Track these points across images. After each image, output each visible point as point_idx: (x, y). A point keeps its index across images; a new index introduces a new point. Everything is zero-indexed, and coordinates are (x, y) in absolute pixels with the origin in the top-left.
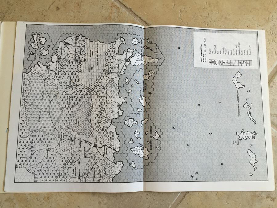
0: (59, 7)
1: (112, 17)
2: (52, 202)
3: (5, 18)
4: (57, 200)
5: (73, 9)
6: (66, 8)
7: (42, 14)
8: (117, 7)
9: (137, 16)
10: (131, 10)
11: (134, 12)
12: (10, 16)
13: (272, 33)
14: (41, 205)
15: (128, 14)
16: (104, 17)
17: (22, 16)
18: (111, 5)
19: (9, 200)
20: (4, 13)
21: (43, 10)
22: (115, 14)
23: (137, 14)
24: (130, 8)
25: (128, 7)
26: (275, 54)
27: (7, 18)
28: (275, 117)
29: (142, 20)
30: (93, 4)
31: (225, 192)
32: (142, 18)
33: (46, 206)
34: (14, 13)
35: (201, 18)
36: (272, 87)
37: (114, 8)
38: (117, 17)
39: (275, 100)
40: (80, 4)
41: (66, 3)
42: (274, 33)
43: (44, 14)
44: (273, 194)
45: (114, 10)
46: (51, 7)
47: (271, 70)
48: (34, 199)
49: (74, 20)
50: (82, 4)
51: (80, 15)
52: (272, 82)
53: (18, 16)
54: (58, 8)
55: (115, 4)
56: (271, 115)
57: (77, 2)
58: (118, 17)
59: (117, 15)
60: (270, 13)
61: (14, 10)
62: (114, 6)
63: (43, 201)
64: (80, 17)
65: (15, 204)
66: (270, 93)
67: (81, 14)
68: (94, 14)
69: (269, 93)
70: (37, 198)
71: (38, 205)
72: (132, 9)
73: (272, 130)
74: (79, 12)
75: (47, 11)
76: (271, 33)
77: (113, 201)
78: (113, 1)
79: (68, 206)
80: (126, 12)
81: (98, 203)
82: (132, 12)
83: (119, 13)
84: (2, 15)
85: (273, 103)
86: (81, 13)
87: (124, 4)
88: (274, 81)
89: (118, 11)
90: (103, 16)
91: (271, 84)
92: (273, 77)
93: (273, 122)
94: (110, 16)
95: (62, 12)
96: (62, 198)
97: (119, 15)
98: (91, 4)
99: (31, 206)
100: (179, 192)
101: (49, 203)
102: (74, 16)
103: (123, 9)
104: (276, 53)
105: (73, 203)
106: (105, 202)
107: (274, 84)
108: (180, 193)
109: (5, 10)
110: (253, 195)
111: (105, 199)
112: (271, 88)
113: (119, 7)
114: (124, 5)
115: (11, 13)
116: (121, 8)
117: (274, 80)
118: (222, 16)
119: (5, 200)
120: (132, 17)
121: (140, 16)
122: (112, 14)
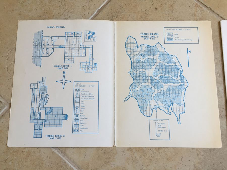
0: (157, 7)
1: (197, 14)
2: (162, 152)
3: (118, 16)
4: (165, 151)
5: (167, 9)
6: (162, 8)
7: (145, 13)
8: (200, 7)
9: (216, 13)
10: (210, 9)
11: (213, 10)
12: (122, 15)
14: (154, 154)
15: (209, 12)
17: (130, 15)
18: (196, 5)
19: (130, 150)
20: (117, 13)
21: (145, 10)
22: (199, 12)
23: (216, 12)
24: (210, 7)
25: (208, 7)
27: (120, 16)
29: (220, 16)
30: (182, 5)
32: (220, 15)
33: (157, 155)
34: (124, 13)
37: (198, 8)
38: (201, 14)
40: (172, 5)
41: (162, 4)
43: (146, 13)
45: (198, 9)
46: (151, 8)
48: (148, 149)
50: (174, 5)
51: (173, 13)
53: (128, 15)
54: (156, 9)
55: (199, 5)
57: (170, 3)
58: (202, 14)
59: (200, 13)
61: (125, 11)
62: (198, 6)
63: (155, 151)
64: (173, 15)
65: (134, 152)
67: (174, 13)
68: (183, 12)
70: (150, 149)
71: (152, 154)
72: (212, 9)
74: (172, 11)
75: (148, 11)
77: (208, 154)
78: (196, 2)
79: (174, 156)
80: (207, 10)
81: (196, 154)
82: (212, 10)
83: (202, 11)
84: (116, 14)
86: (174, 12)
87: (205, 4)
89: (201, 9)
90: (190, 14)
94: (195, 13)
95: (159, 11)
96: (169, 149)
97: (202, 13)
98: (180, 5)
99: (147, 155)
101: (160, 153)
102: (168, 14)
103: (204, 9)
105: (178, 154)
106: (202, 154)
109: (118, 10)
111: (202, 152)
113: (202, 7)
114: (206, 6)
115: (122, 13)
116: (203, 7)
119: (127, 149)
120: (212, 14)
121: (218, 14)
122: (197, 12)
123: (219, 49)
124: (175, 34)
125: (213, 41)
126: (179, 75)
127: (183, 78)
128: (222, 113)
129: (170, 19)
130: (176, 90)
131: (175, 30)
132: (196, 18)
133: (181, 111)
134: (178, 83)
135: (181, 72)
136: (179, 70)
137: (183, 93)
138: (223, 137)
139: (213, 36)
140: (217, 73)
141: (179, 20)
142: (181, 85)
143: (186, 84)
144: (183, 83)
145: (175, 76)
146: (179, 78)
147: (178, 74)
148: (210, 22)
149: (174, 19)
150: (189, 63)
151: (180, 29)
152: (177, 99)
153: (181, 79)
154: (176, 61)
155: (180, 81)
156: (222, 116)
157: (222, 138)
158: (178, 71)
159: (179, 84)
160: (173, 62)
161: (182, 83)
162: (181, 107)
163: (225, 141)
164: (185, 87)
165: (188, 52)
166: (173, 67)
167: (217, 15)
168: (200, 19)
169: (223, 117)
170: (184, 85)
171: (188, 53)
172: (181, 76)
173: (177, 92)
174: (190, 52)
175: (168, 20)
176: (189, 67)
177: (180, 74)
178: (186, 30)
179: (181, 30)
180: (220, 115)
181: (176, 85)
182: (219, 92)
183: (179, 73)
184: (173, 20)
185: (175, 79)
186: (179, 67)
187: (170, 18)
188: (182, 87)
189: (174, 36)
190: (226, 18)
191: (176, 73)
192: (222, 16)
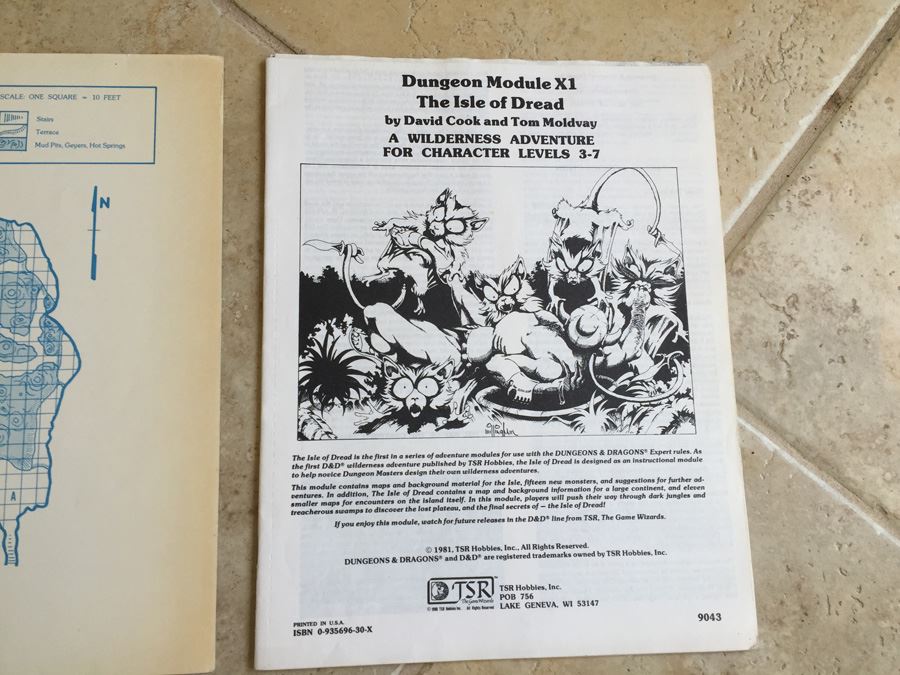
1: (161, 24)
9: (255, 19)
11: (242, 4)
13: (740, 83)
15: (220, 13)
16: (130, 23)
22: (173, 12)
23: (254, 14)
26: (751, 155)
28: (752, 383)
29: (272, 34)
31: (567, 662)
32: (272, 27)
35: (487, 29)
36: (741, 272)
38: (180, 24)
39: (753, 318)
42: (748, 82)
44: (746, 665)
47: (738, 212)
49: (20, 34)
51: (43, 17)
52: (740, 258)
56: (738, 374)
58: (184, 23)
59: (178, 17)
60: (736, 11)
64: (40, 24)
66: (733, 294)
67: (47, 15)
68: (92, 14)
69: (729, 295)
73: (741, 429)
76: (736, 81)
80: (215, 6)
82: (237, 6)
83: (187, 9)
85: (746, 332)
86: (47, 10)
88: (749, 253)
90: (126, 22)
91: (739, 265)
92: (744, 237)
93: (744, 399)
94: (152, 20)
97: (185, 17)
100: (398, 665)
102: (20, 22)
104: (754, 153)
107: (746, 264)
108: (399, 669)
110: (671, 669)
112: (735, 278)
117: (747, 248)
118: (563, 24)
120: (234, 25)
121: (264, 23)
122: (161, 13)
123: (253, 190)
124: (39, 119)
125: (225, 152)
126: (37, 318)
127: (56, 334)
128: (236, 498)
129: (28, 42)
130: (15, 395)
131: (40, 97)
132: (155, 43)
133: (29, 498)
134: (29, 358)
135: (51, 304)
136: (41, 295)
137: (49, 406)
138: (225, 617)
139: (229, 130)
140: (229, 308)
141: (69, 51)
142: (42, 368)
143: (68, 362)
144: (54, 359)
145: (20, 322)
146: (36, 332)
147: (32, 314)
148: (219, 60)
149: (46, 44)
150: (94, 257)
151: (67, 93)
152: (16, 437)
153: (46, 340)
154: (29, 250)
155: (39, 349)
156: (231, 515)
157: (220, 623)
158: (33, 299)
159: (34, 364)
160: (13, 253)
161: (48, 359)
162: (29, 480)
163: (232, 638)
164: (64, 377)
165: (99, 203)
166: (13, 278)
167: (260, 29)
168: (175, 48)
169: (234, 517)
170: (57, 367)
171: (94, 209)
172: (50, 324)
173: (18, 406)
174: (106, 203)
175: (16, 50)
176: (93, 277)
177: (46, 314)
178: (96, 97)
179: (73, 97)
180: (223, 508)
181: (19, 369)
182: (233, 397)
183: (41, 309)
184: (40, 48)
185: (18, 338)
186: (43, 277)
187: (24, 40)
188: (48, 379)
189: (34, 124)
190: (298, 45)
191: (26, 309)
192: (284, 34)
